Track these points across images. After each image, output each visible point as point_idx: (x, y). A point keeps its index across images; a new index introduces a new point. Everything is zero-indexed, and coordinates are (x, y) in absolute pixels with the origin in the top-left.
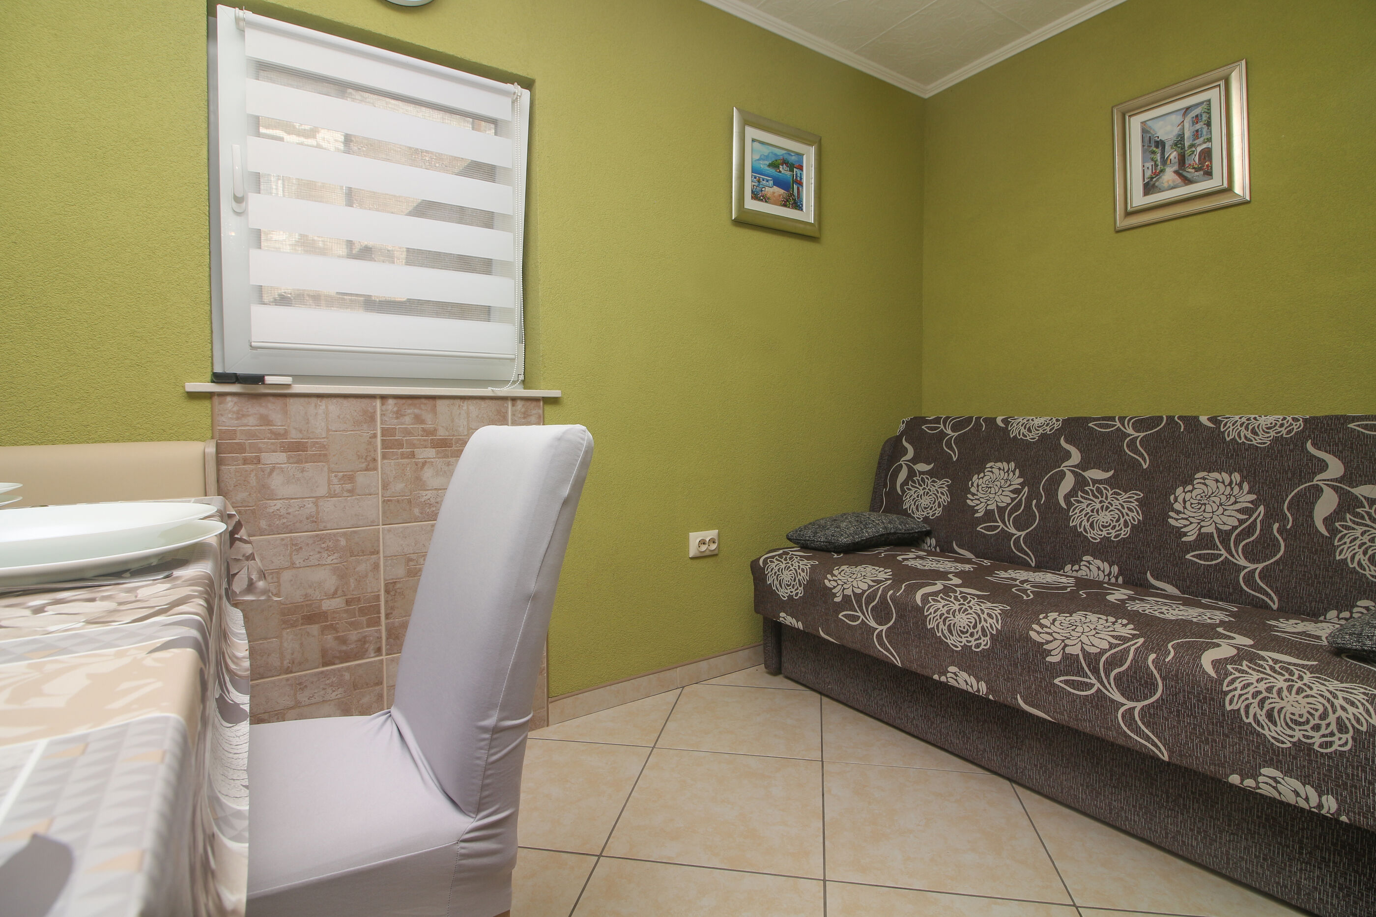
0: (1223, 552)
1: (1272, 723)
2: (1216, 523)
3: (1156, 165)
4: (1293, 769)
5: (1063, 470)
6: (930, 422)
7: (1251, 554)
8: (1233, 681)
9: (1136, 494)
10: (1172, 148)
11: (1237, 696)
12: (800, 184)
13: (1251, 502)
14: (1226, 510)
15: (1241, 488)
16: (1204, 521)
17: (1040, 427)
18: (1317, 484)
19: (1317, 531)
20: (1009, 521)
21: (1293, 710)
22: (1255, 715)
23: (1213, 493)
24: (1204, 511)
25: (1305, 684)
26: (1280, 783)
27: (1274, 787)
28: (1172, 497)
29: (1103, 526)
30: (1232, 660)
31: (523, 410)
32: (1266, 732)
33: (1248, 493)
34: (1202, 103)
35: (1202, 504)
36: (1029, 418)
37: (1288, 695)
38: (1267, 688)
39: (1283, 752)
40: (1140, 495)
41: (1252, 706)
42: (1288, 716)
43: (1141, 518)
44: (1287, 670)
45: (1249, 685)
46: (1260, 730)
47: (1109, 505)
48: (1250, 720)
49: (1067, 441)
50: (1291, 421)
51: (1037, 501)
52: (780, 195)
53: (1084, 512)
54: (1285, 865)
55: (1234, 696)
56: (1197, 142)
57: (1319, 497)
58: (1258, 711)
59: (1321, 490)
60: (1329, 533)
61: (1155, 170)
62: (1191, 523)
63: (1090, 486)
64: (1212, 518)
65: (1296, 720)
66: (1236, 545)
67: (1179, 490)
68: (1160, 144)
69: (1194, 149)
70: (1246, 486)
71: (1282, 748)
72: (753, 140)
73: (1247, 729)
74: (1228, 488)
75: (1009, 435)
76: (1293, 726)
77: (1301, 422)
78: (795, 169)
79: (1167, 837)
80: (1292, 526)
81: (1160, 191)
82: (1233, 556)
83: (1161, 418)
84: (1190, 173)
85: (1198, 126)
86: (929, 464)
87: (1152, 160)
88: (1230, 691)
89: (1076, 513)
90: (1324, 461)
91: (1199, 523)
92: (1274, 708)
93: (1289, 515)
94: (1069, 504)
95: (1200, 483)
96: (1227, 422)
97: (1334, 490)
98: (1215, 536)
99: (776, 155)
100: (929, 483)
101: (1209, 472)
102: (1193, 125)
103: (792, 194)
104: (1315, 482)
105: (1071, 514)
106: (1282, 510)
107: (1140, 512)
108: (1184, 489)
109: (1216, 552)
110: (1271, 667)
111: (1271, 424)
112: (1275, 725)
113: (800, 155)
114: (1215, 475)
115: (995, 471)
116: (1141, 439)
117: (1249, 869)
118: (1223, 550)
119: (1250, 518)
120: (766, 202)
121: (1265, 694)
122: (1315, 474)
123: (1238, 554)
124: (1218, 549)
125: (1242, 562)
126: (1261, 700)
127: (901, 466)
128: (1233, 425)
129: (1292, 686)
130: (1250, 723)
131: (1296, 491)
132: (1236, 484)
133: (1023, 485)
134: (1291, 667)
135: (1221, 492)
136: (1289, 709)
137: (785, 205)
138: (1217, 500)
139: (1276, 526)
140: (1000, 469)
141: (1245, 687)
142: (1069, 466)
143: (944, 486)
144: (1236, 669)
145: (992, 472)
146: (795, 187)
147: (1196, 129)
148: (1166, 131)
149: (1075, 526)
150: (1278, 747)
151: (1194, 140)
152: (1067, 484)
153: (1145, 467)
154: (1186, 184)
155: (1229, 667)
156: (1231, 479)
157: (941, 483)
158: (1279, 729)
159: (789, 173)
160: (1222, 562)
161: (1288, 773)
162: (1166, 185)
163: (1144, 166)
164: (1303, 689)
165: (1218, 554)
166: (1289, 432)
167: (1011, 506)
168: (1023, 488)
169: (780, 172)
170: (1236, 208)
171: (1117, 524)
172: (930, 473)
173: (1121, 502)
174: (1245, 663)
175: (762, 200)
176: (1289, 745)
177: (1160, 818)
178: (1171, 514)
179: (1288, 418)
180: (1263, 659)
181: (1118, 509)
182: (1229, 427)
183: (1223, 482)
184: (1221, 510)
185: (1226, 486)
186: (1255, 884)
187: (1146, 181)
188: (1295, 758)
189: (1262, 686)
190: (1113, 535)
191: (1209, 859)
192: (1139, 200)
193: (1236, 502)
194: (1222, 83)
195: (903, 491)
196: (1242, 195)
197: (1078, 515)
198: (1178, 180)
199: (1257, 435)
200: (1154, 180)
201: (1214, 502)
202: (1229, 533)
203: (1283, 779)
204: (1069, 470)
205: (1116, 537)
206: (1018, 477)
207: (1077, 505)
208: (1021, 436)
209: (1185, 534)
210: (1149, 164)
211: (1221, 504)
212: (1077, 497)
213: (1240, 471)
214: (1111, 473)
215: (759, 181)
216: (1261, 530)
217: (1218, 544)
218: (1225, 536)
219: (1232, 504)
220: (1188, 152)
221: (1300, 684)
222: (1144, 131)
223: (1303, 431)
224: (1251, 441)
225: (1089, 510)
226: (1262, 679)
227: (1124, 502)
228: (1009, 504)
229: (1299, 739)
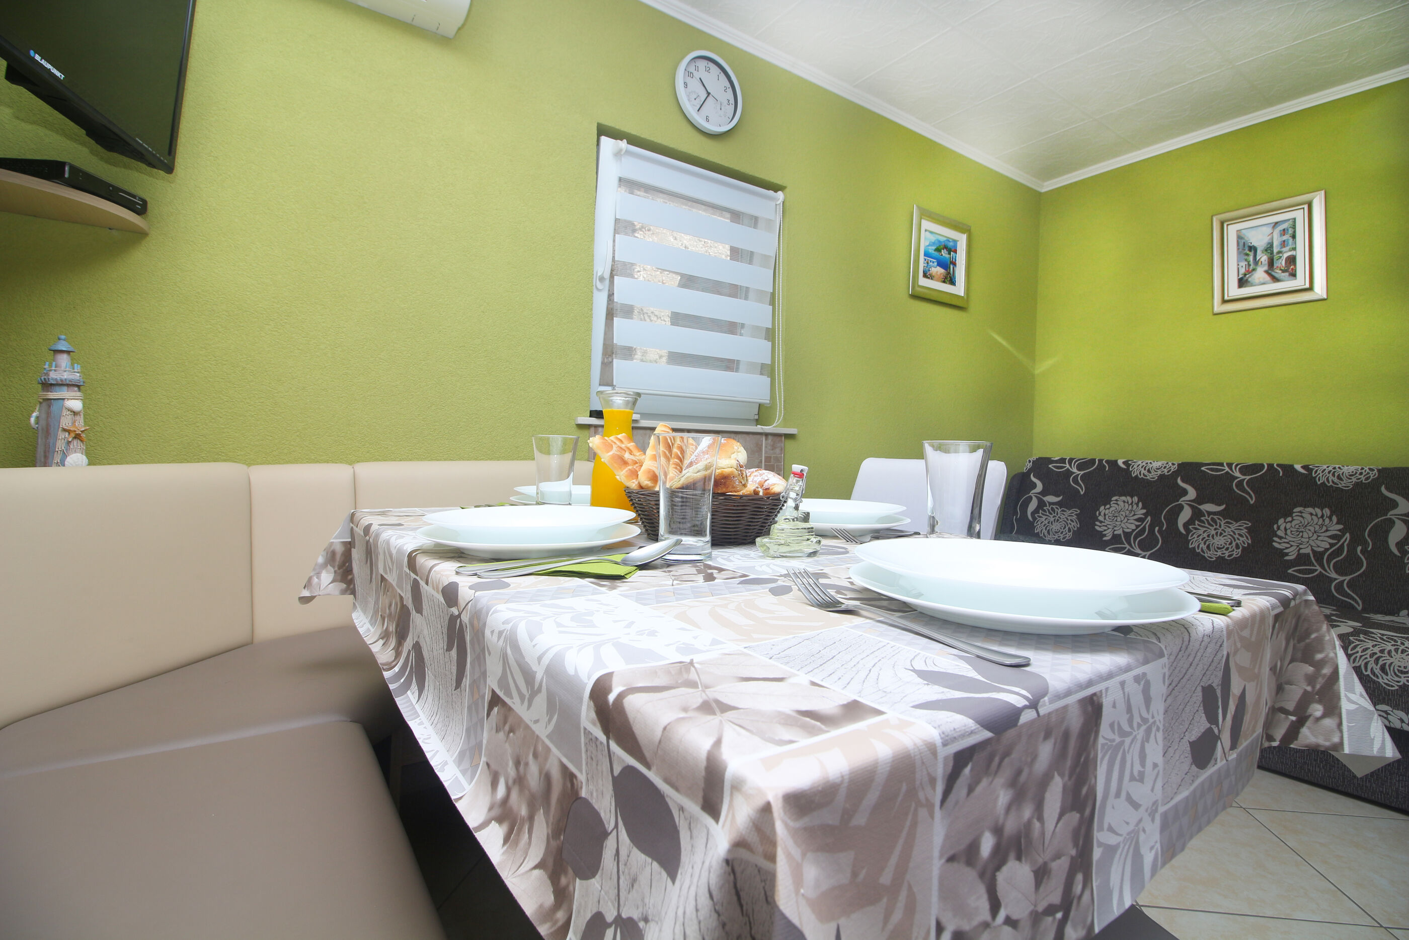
0: (1318, 567)
1: (1384, 674)
2: (1311, 546)
3: (1249, 265)
4: (1399, 704)
5: (1181, 504)
6: (1056, 462)
7: (1339, 569)
8: (1355, 647)
9: (1246, 524)
10: (1263, 252)
11: (1358, 657)
12: (954, 264)
13: (1339, 530)
14: (1319, 536)
15: (1331, 519)
16: (1301, 544)
17: (1158, 469)
18: (1390, 518)
19: (1391, 552)
20: (1134, 543)
21: (1400, 664)
22: (1372, 669)
23: (1308, 523)
24: (1302, 537)
25: (1406, 647)
26: (1389, 714)
27: (1385, 718)
28: (1275, 527)
29: (1219, 548)
30: (1351, 634)
31: (772, 443)
32: (1380, 680)
33: (1336, 524)
34: (1288, 220)
35: (1300, 532)
36: (1147, 461)
37: (1396, 654)
38: (1380, 650)
39: (1392, 692)
40: (1248, 524)
41: (1370, 663)
42: (1396, 668)
43: (1250, 542)
44: (1392, 639)
45: (1367, 649)
46: (1375, 679)
47: (1222, 532)
48: (1369, 672)
49: (1183, 481)
50: (1368, 470)
51: (1159, 529)
52: (941, 274)
53: (1201, 537)
54: (1387, 778)
55: (1356, 657)
56: (1284, 250)
57: (1392, 527)
58: (1375, 666)
59: (1394, 522)
60: (1400, 553)
61: (1248, 268)
62: (1292, 546)
63: (1205, 516)
64: (1308, 542)
65: (1402, 671)
66: (1328, 562)
67: (1281, 521)
68: (1253, 249)
69: (1281, 255)
70: (1334, 519)
71: (1392, 690)
72: (926, 231)
73: (1366, 679)
74: (1321, 520)
75: (1131, 475)
76: (1400, 675)
77: (1376, 470)
78: (952, 253)
79: (1295, 767)
80: (1372, 548)
81: (1252, 285)
82: (1326, 571)
83: (1262, 466)
84: (1278, 273)
85: (1285, 238)
86: (1058, 496)
87: (1246, 260)
88: (1354, 654)
89: (1194, 538)
90: (1395, 501)
91: (1298, 546)
92: (1386, 663)
93: (1369, 540)
94: (1188, 531)
95: (1298, 516)
96: (1317, 470)
97: (1404, 522)
98: (1312, 556)
99: (939, 241)
100: (1059, 512)
101: (1305, 507)
102: (1281, 236)
103: (949, 273)
104: (1388, 516)
105: (1189, 538)
106: (1364, 536)
107: (1249, 537)
108: (1285, 520)
109: (1312, 568)
110: (1380, 637)
111: (1353, 472)
112: (1387, 675)
113: (955, 242)
114: (1310, 510)
115: (1120, 503)
116: (1248, 481)
117: (1360, 784)
118: (1318, 566)
119: (1338, 542)
120: (932, 279)
121: (1379, 654)
122: (1389, 510)
123: (1330, 569)
124: (1313, 565)
125: (1333, 575)
126: (1376, 659)
127: (1031, 498)
128: (1322, 472)
129: (1398, 648)
130: (1368, 675)
131: (1374, 523)
132: (1327, 517)
133: (1146, 515)
134: (1395, 638)
135: (1315, 523)
136: (1397, 663)
137: (944, 282)
138: (1312, 529)
139: (1359, 548)
140: (1124, 502)
141: (1364, 650)
142: (1187, 501)
143: (1073, 514)
144: (1356, 640)
145: (1117, 504)
146: (952, 267)
147: (1283, 239)
148: (1258, 239)
149: (1194, 548)
150: (1389, 690)
151: (1281, 248)
152: (1186, 515)
153: (1252, 502)
154: (1274, 282)
155: (1351, 638)
156: (1323, 513)
157: (1070, 512)
158: (1389, 677)
159: (947, 256)
160: (1317, 575)
161: (1396, 707)
162: (1257, 281)
163: (1238, 265)
164: (1405, 650)
165: (1314, 569)
166: (1367, 479)
167: (1135, 532)
168: (1146, 517)
169: (942, 255)
170: (1315, 303)
171: (1230, 546)
172: (1059, 504)
173: (1233, 529)
174: (1361, 635)
175: (929, 278)
176: (1397, 688)
177: (1290, 754)
178: (1275, 539)
179: (1365, 469)
180: (1373, 633)
181: (1231, 535)
182: (1319, 474)
183: (1316, 515)
184: (1315, 535)
185: (1319, 518)
186: (1364, 795)
187: (1240, 276)
188: (1401, 696)
189: (1376, 650)
190: (1227, 554)
191: (1329, 780)
192: (1234, 291)
193: (1327, 531)
194: (1306, 207)
195: (1034, 519)
196: (1320, 294)
197: (1196, 539)
198: (1267, 278)
199: (1342, 480)
200: (1247, 276)
201: (1310, 530)
202: (1322, 554)
203: (1392, 711)
204: (1187, 504)
205: (1229, 556)
206: (1141, 509)
207: (1194, 531)
208: (1142, 476)
209: (1287, 554)
210: (1243, 264)
211: (1315, 532)
212: (1195, 525)
213: (1330, 508)
214: (1223, 507)
215: (928, 263)
216: (1347, 551)
217: (1314, 562)
218: (1319, 556)
219: (1324, 532)
220: (1276, 257)
221: (1402, 647)
222: (1239, 238)
223: (1378, 478)
224: (1338, 485)
225: (1205, 535)
226: (1376, 645)
227: (1235, 529)
228: (1133, 530)
229: (1404, 683)
